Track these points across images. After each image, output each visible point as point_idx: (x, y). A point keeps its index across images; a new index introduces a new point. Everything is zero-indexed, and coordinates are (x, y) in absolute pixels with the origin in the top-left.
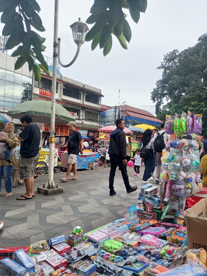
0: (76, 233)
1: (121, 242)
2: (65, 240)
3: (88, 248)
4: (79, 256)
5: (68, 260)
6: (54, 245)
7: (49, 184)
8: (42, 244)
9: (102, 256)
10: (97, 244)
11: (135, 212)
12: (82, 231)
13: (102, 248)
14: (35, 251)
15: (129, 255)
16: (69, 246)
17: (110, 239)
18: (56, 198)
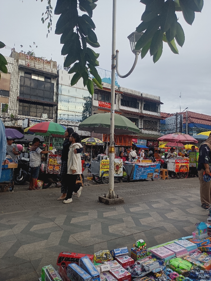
0: (139, 246)
1: (190, 262)
2: (128, 253)
3: (153, 264)
4: (143, 271)
5: (132, 273)
6: (117, 256)
7: (110, 193)
8: (106, 253)
9: (169, 275)
10: (162, 260)
11: (205, 230)
12: (145, 244)
13: (168, 266)
14: (99, 260)
15: (200, 279)
16: (133, 260)
17: (177, 257)
18: (117, 208)
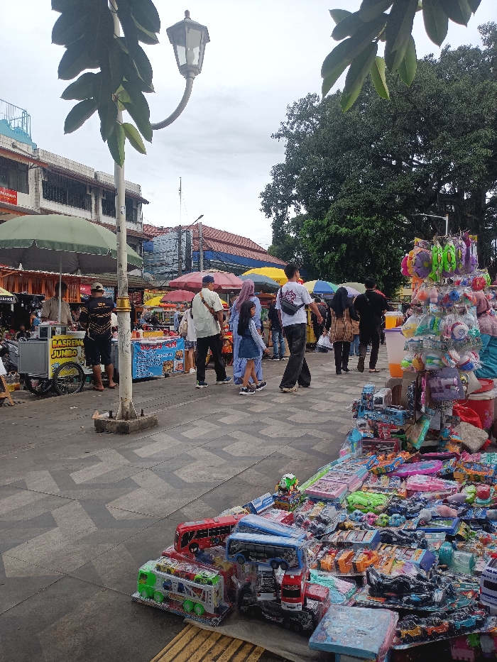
6: (259, 514)
7: (124, 409)
9: (361, 521)
10: (337, 501)
12: (297, 481)
16: (290, 512)
18: (154, 437)
